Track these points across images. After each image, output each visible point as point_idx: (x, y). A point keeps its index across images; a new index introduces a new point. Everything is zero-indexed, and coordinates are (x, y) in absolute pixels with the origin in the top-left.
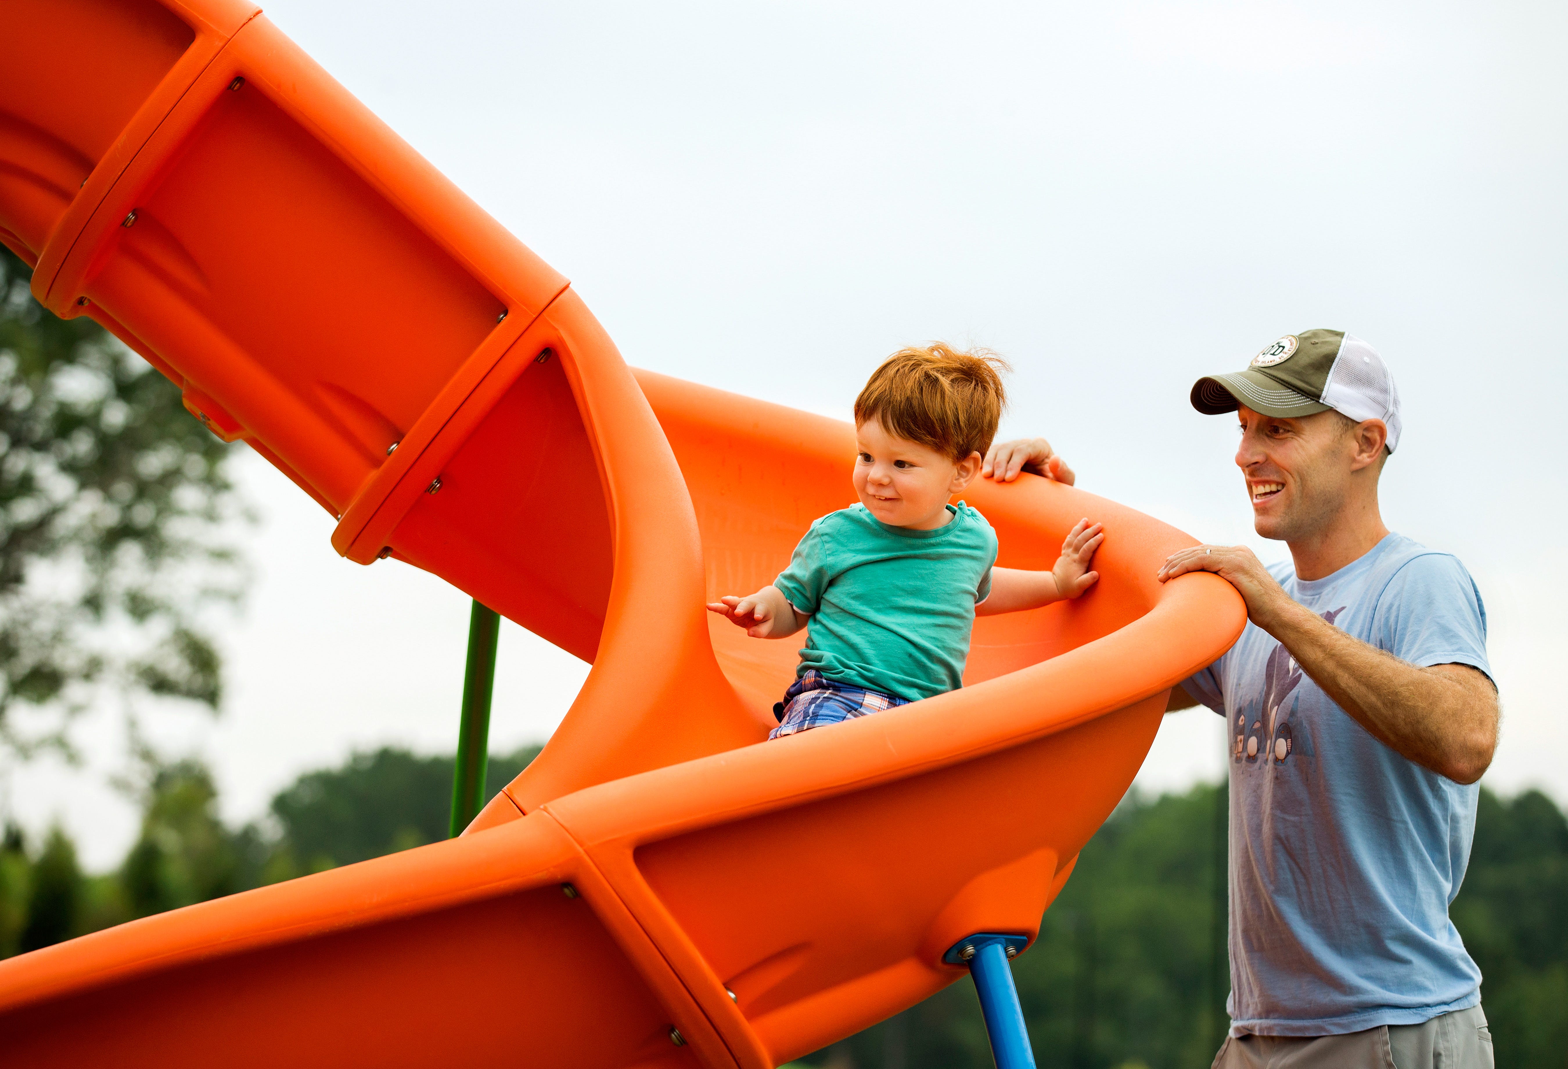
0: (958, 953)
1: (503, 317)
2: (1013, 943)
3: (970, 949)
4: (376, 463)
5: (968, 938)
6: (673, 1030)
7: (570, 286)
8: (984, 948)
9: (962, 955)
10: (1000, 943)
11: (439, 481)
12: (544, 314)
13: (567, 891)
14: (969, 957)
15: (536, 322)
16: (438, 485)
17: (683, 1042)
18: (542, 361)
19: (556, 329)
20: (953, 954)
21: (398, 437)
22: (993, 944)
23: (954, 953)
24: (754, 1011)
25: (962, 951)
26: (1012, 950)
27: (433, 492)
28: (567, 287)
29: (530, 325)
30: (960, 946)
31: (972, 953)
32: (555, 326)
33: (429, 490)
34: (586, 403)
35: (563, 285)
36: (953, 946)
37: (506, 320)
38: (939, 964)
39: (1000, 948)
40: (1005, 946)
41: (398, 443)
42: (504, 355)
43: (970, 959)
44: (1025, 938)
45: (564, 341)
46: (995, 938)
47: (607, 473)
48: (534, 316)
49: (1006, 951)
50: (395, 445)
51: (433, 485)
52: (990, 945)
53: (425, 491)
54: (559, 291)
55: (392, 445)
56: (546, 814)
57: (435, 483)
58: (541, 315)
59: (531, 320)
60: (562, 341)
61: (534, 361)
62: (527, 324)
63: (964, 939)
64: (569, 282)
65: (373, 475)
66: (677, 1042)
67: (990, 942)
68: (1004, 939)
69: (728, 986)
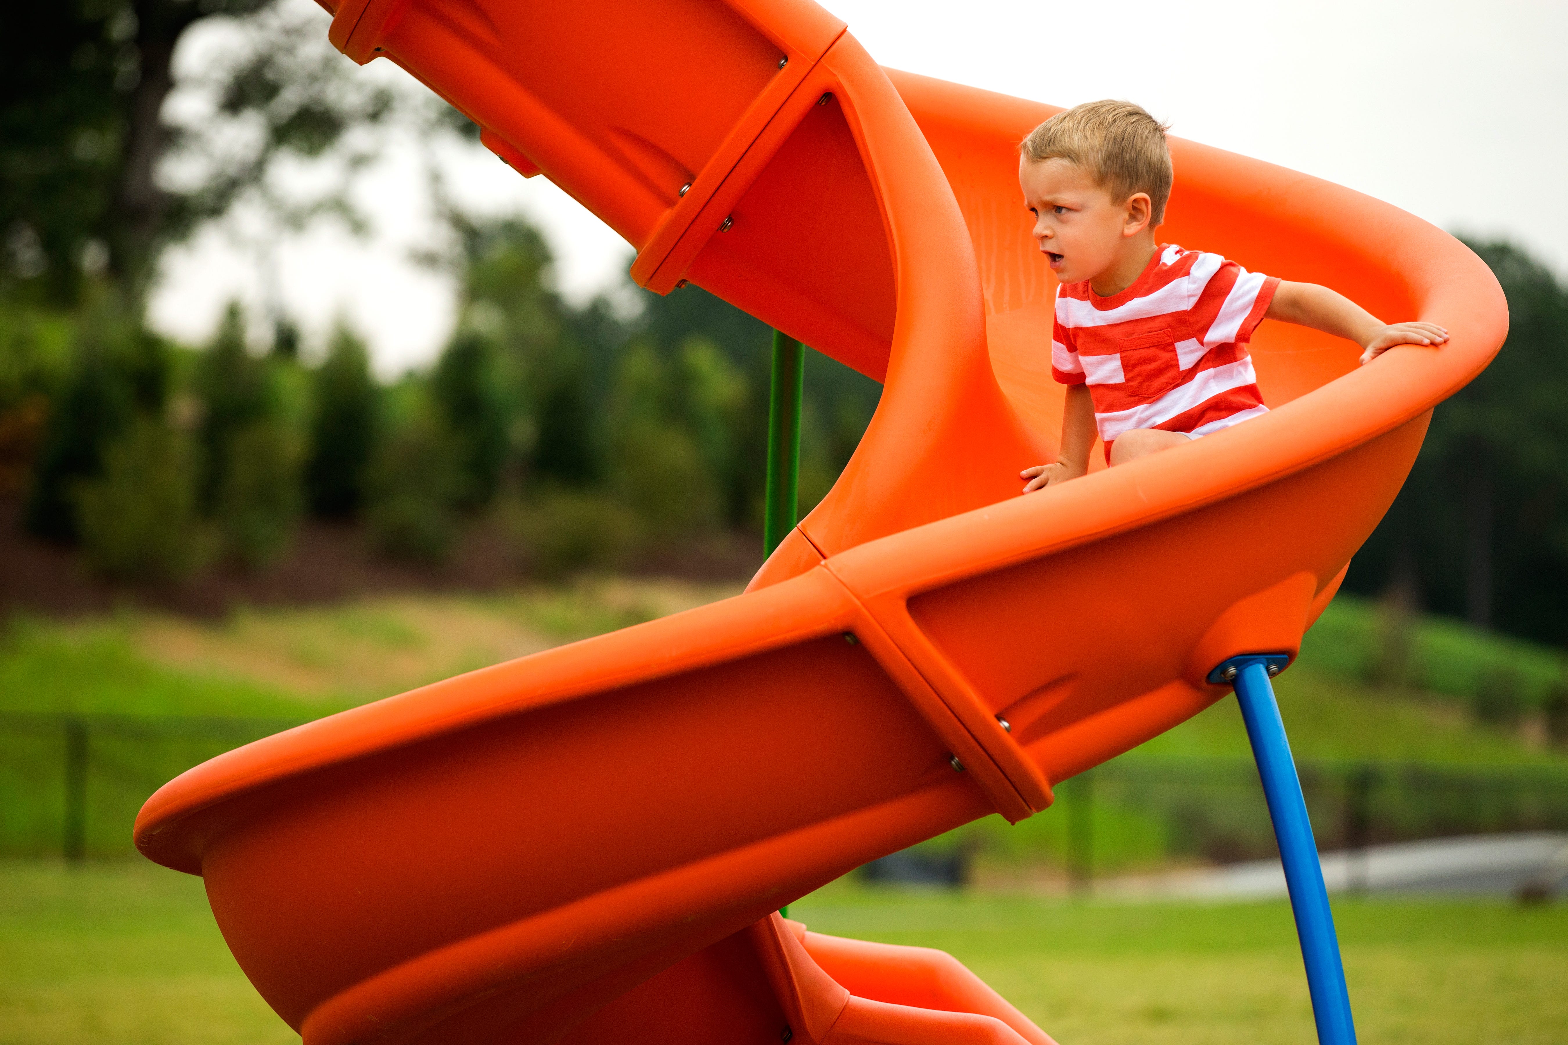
0: (1221, 673)
1: (784, 63)
2: (1275, 662)
3: (1232, 670)
4: (669, 202)
5: (1230, 660)
6: (952, 758)
7: (847, 29)
8: (1245, 668)
9: (1225, 675)
10: (1261, 663)
11: (729, 220)
12: (822, 60)
13: (848, 638)
14: (1231, 677)
15: (815, 69)
16: (730, 223)
17: (961, 767)
18: (823, 104)
19: (835, 75)
20: (1216, 676)
21: (690, 179)
22: (1254, 664)
23: (1218, 672)
24: (1027, 737)
25: (1224, 671)
26: (1273, 668)
27: (725, 231)
28: (845, 31)
29: (809, 72)
30: (1222, 667)
31: (1234, 673)
32: (833, 72)
33: (720, 229)
34: (865, 146)
35: (840, 30)
36: (1217, 666)
37: (787, 66)
38: (1204, 684)
39: (1261, 668)
40: (1266, 664)
41: (690, 185)
42: (785, 102)
43: (1233, 678)
44: (1286, 656)
45: (842, 86)
46: (1256, 659)
47: (888, 214)
48: (813, 63)
49: (1268, 670)
50: (687, 186)
51: (725, 223)
52: (1251, 665)
53: (718, 230)
54: (836, 37)
55: (684, 186)
56: (825, 570)
57: (727, 221)
58: (820, 62)
59: (810, 67)
60: (839, 85)
61: (816, 104)
62: (806, 72)
63: (1226, 661)
64: (846, 26)
65: (666, 215)
66: (956, 767)
67: (1251, 663)
68: (1265, 659)
69: (999, 718)
